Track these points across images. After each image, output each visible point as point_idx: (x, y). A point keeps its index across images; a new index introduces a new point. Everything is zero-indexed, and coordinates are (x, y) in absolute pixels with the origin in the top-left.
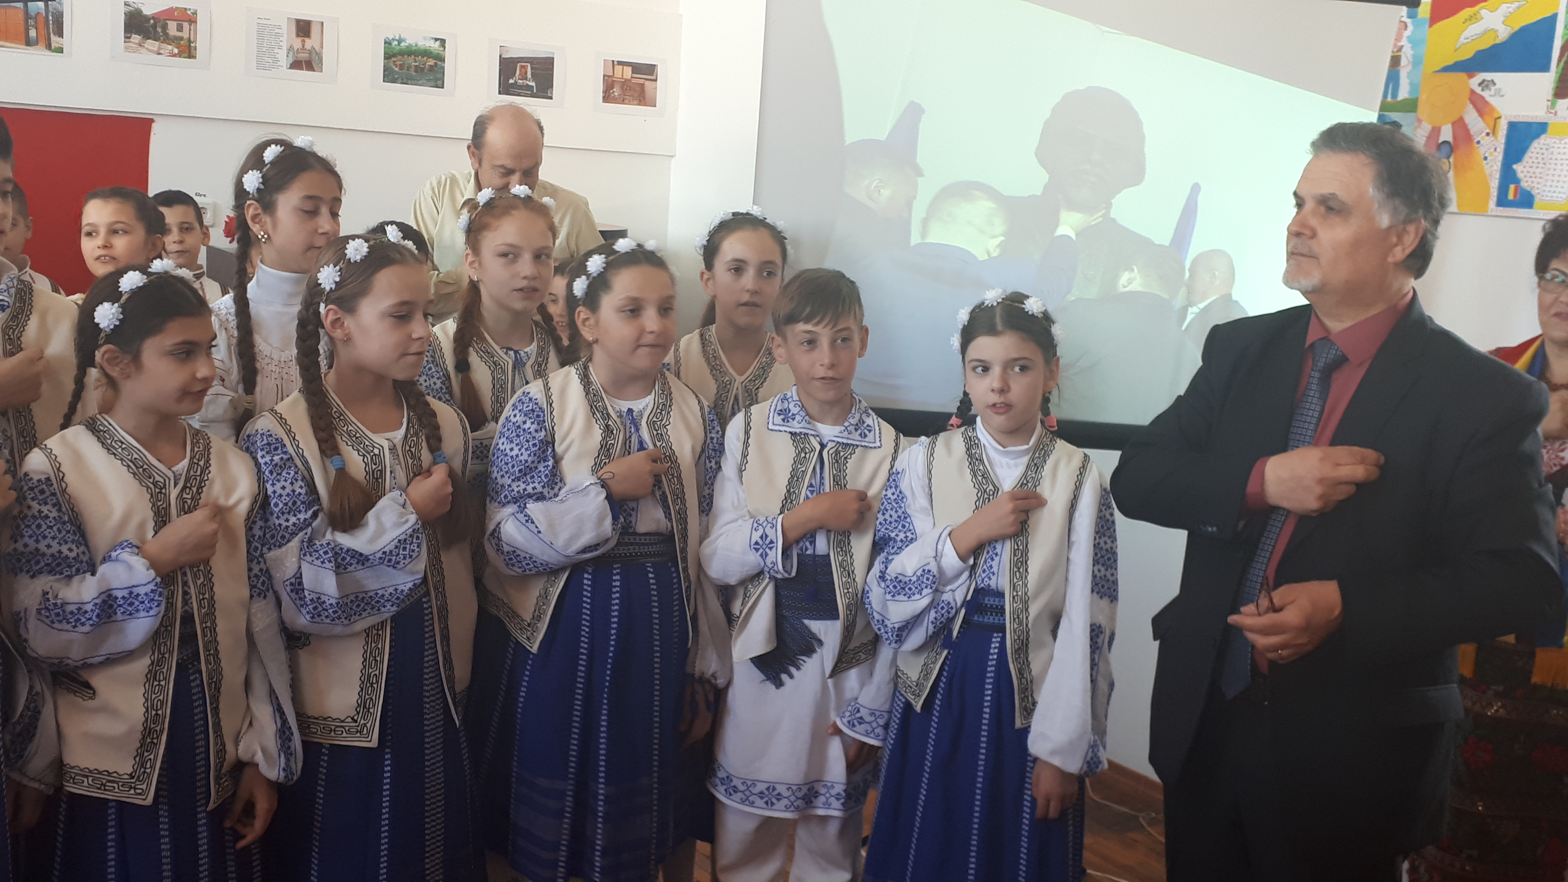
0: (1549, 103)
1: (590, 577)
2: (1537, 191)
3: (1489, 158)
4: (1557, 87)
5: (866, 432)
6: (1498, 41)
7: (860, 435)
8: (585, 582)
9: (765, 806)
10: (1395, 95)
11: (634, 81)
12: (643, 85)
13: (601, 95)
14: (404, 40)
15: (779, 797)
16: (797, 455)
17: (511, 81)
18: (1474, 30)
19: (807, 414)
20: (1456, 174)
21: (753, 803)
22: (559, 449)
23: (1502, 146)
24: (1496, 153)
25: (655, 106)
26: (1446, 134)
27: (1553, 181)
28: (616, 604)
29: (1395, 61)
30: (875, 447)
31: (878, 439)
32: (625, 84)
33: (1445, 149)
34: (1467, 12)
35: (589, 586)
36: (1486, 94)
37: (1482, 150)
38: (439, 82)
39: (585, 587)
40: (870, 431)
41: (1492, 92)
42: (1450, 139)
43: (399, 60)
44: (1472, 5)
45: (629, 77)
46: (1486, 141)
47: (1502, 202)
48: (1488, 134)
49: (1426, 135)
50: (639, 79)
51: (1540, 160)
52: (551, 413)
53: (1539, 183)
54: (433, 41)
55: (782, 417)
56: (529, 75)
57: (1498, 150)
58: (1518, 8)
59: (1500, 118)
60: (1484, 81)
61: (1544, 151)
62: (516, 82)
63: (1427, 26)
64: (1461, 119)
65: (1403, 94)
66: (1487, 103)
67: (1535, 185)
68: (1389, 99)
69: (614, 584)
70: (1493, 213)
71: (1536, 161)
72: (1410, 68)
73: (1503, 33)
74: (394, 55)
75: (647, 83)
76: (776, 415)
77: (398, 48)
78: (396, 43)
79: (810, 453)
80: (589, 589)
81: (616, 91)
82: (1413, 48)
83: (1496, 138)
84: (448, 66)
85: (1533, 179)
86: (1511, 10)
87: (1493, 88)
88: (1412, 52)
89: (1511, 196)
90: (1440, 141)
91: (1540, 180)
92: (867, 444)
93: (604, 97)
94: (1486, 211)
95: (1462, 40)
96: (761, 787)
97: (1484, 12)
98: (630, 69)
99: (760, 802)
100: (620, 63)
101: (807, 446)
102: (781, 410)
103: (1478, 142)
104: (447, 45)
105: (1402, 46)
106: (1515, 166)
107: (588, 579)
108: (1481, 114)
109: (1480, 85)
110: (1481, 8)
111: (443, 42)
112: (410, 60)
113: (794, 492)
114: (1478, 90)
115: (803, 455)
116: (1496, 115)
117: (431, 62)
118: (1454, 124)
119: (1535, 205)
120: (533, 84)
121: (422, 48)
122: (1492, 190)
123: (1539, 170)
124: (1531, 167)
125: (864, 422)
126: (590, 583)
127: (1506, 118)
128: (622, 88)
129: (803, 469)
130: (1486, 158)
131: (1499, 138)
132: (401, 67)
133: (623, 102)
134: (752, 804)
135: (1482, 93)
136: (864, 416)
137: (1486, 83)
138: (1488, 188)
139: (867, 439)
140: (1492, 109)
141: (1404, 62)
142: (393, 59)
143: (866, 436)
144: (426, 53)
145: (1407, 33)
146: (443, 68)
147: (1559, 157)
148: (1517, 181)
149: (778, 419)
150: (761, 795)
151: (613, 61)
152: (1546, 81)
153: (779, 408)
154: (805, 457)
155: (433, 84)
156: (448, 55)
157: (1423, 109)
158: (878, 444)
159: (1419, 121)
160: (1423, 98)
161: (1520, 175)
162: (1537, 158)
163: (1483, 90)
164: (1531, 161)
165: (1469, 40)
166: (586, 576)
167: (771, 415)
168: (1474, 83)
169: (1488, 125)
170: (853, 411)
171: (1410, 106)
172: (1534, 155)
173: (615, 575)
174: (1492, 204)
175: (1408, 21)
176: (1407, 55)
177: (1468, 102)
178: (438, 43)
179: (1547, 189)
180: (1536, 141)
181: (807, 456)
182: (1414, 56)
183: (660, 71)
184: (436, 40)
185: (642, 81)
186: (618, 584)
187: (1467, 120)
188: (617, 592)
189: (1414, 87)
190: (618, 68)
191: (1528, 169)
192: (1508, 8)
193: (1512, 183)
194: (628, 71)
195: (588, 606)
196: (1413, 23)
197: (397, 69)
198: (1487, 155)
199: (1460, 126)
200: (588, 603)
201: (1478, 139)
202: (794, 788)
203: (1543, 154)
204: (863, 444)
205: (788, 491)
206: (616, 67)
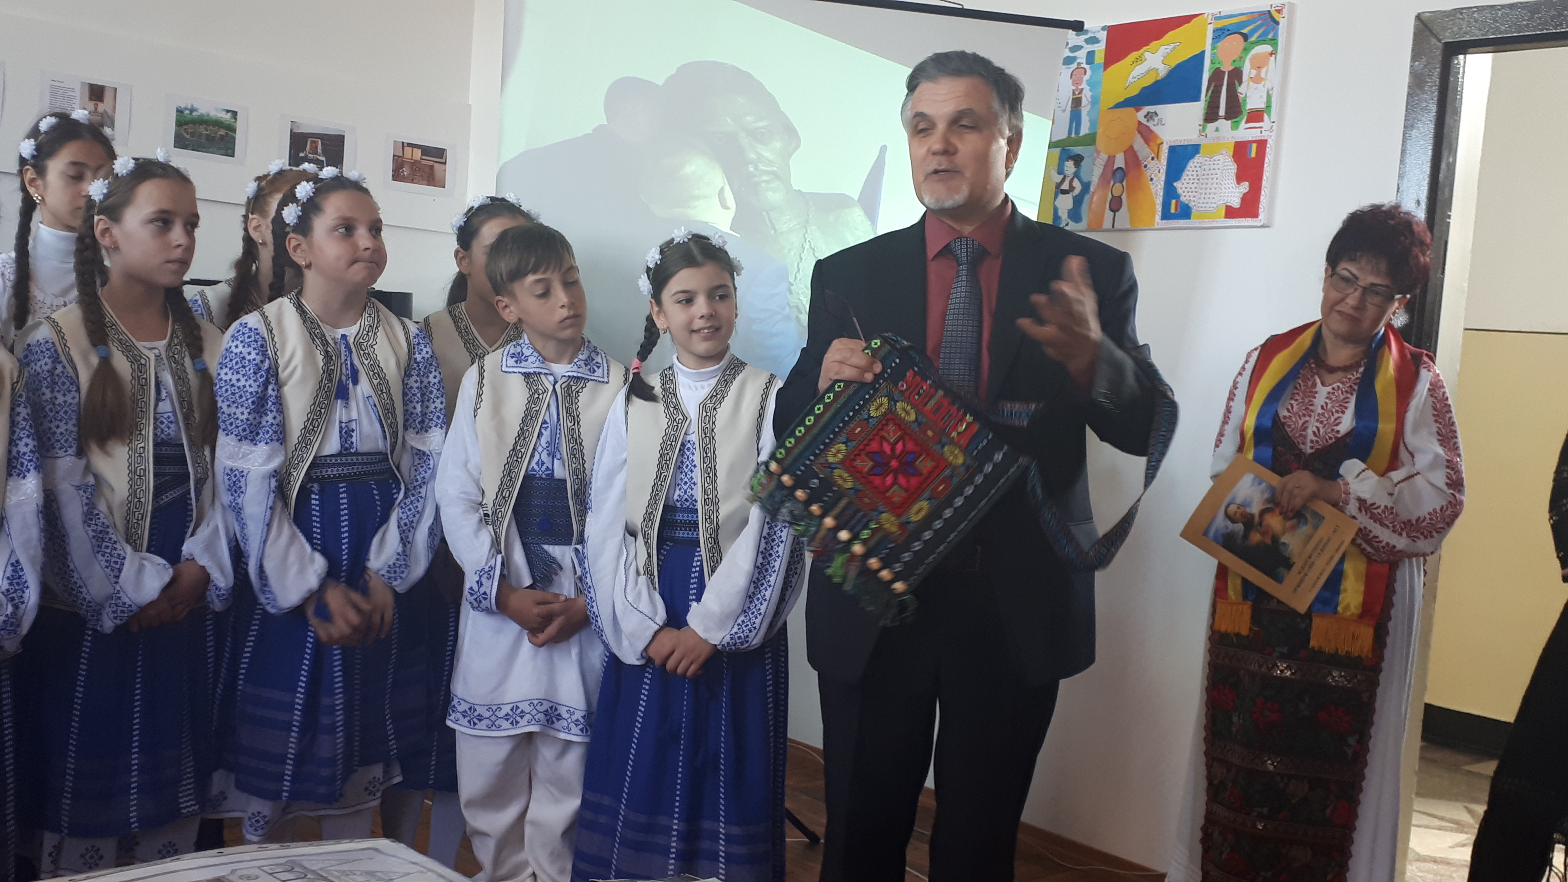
0: (1201, 127)
1: (317, 497)
2: (1193, 204)
3: (1155, 179)
4: (1207, 113)
5: (595, 367)
6: (1159, 78)
7: (590, 370)
8: (313, 502)
9: (511, 726)
10: (1077, 131)
11: (423, 162)
12: (432, 166)
13: (391, 173)
14: (196, 110)
15: (522, 714)
16: (531, 396)
17: (302, 155)
18: (1139, 70)
19: (540, 355)
20: (1128, 196)
21: (500, 726)
22: (283, 375)
23: (1165, 168)
24: (1160, 174)
25: (444, 187)
26: (1120, 162)
27: (1205, 194)
28: (346, 520)
29: (1077, 102)
30: (603, 382)
31: (606, 375)
32: (415, 165)
33: (1119, 175)
34: (1134, 55)
35: (317, 505)
36: (1150, 124)
37: (1148, 173)
38: (230, 151)
39: (314, 507)
40: (599, 367)
41: (1155, 123)
42: (1123, 166)
43: (190, 128)
44: (1138, 49)
45: (419, 158)
46: (1151, 164)
47: (1166, 215)
48: (1153, 159)
49: (1104, 163)
50: (429, 161)
51: (1195, 176)
52: (273, 339)
53: (1194, 197)
54: (224, 112)
55: (515, 359)
56: (320, 151)
57: (1162, 171)
58: (1174, 48)
59: (1162, 143)
60: (1149, 113)
61: (1198, 169)
62: (306, 155)
63: (1102, 69)
64: (1131, 148)
65: (1084, 130)
66: (1152, 131)
67: (1191, 198)
68: (1073, 135)
69: (341, 501)
70: (1159, 226)
71: (1192, 177)
72: (1089, 107)
73: (1163, 71)
74: (186, 123)
75: (436, 165)
76: (509, 358)
77: (190, 116)
78: (187, 112)
79: (543, 393)
80: (318, 508)
81: (406, 171)
82: (1091, 91)
83: (1160, 161)
84: (239, 136)
85: (1190, 194)
86: (1168, 51)
87: (1156, 119)
88: (1091, 94)
89: (1173, 211)
90: (1115, 167)
91: (1196, 194)
92: (596, 378)
93: (393, 176)
94: (1154, 226)
95: (1130, 79)
96: (506, 709)
97: (1147, 54)
98: (420, 151)
99: (506, 724)
100: (410, 145)
101: (540, 387)
102: (514, 354)
103: (1146, 166)
104: (238, 117)
105: (1082, 89)
106: (1175, 184)
107: (316, 500)
108: (1147, 141)
109: (1145, 117)
110: (1145, 51)
111: (234, 114)
112: (202, 129)
113: (527, 430)
114: (1144, 121)
115: (536, 396)
116: (1159, 142)
117: (222, 132)
118: (1125, 152)
119: (1192, 216)
120: (323, 159)
121: (214, 118)
122: (1158, 206)
123: (1195, 185)
124: (1188, 183)
125: (593, 360)
126: (317, 502)
127: (1167, 143)
128: (412, 168)
129: (537, 408)
130: (1152, 179)
131: (1162, 161)
132: (193, 135)
133: (412, 181)
134: (499, 728)
135: (1148, 124)
136: (593, 354)
137: (1150, 115)
138: (1154, 205)
139: (596, 374)
140: (1156, 137)
141: (1084, 102)
142: (185, 127)
143: (594, 371)
144: (218, 123)
145: (1086, 77)
146: (234, 138)
147: (1210, 172)
148: (1177, 196)
149: (511, 362)
150: (507, 717)
151: (403, 143)
152: (1198, 108)
153: (512, 352)
154: (538, 398)
155: (223, 152)
156: (240, 126)
157: (1100, 143)
158: (606, 380)
159: (1098, 152)
160: (1100, 131)
161: (1180, 191)
162: (1192, 175)
163: (1148, 121)
164: (1187, 178)
165: (1136, 79)
166: (313, 496)
167: (504, 359)
168: (1141, 115)
169: (1152, 150)
170: (582, 349)
171: (1091, 140)
172: (1190, 173)
173: (342, 493)
174: (1158, 218)
175: (1087, 67)
176: (1086, 97)
177: (1137, 132)
178: (229, 114)
179: (1201, 201)
180: (1192, 160)
181: (541, 397)
182: (1092, 97)
183: (449, 155)
184: (228, 111)
185: (431, 163)
186: (345, 501)
187: (1136, 148)
188: (345, 509)
189: (1093, 123)
190: (408, 150)
191: (1186, 185)
192: (1166, 49)
193: (1174, 199)
194: (418, 154)
195: (318, 525)
196: (1091, 68)
197: (188, 136)
198: (1153, 176)
199: (1131, 155)
200: (318, 522)
201: (1145, 163)
202: (535, 702)
203: (1197, 171)
204: (592, 378)
205: (522, 429)
206: (406, 148)
